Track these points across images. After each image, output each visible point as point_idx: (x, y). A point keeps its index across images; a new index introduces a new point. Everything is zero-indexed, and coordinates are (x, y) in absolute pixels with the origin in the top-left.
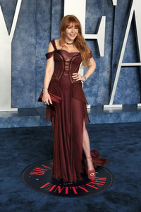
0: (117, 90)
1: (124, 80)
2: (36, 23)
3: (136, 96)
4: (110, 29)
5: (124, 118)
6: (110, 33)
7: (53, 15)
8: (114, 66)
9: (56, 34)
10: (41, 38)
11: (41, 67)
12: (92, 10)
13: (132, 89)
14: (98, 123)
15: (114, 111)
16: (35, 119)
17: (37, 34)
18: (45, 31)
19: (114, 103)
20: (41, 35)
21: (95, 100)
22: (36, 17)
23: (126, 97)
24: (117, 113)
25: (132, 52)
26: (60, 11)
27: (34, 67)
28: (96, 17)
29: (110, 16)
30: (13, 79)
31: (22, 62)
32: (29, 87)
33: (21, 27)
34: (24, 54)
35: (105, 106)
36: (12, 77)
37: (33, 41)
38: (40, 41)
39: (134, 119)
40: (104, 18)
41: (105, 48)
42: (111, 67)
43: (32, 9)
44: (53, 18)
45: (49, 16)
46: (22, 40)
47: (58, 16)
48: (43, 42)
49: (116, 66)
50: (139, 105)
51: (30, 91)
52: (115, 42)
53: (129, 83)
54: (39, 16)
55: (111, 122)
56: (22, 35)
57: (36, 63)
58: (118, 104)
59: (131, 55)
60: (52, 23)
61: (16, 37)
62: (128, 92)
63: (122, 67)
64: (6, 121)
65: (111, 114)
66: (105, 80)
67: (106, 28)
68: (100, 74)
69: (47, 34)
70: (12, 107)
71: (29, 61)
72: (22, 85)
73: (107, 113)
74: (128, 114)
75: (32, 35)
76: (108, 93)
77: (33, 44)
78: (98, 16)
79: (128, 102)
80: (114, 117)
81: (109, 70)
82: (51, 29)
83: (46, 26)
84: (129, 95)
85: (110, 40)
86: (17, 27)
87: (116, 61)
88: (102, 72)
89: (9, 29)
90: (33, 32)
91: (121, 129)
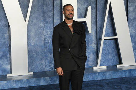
0: (102, 56)
1: (106, 49)
2: (44, 12)
3: (116, 59)
4: (95, 14)
5: (108, 76)
6: (94, 17)
7: (55, 6)
8: (99, 40)
9: (57, 20)
10: (47, 23)
11: (48, 43)
12: (82, 2)
13: (112, 55)
14: (90, 80)
15: (101, 71)
16: (45, 80)
17: (45, 20)
18: (50, 18)
19: (101, 65)
20: (47, 20)
21: (87, 64)
22: (43, 9)
23: (109, 60)
24: (103, 73)
25: (111, 29)
26: (59, 4)
27: (43, 43)
28: (84, 7)
29: (94, 6)
30: (29, 52)
31: (35, 40)
32: (40, 57)
33: (33, 16)
34: (36, 34)
35: (94, 68)
36: (28, 51)
37: (42, 25)
38: (47, 25)
39: (115, 76)
40: (90, 7)
41: (92, 28)
42: (97, 40)
43: (40, 3)
44: (55, 9)
45: (52, 7)
46: (35, 25)
47: (58, 7)
48: (49, 25)
49: (100, 39)
50: (118, 66)
51: (41, 60)
52: (99, 23)
53: (110, 51)
54: (45, 8)
55: (99, 79)
56: (34, 21)
57: (45, 40)
58: (104, 66)
59: (110, 31)
60: (55, 12)
61: (30, 23)
62: (110, 57)
63: (104, 40)
64: (25, 82)
65: (99, 73)
66: (94, 50)
67: (92, 14)
68: (90, 46)
69: (51, 20)
70: (29, 72)
71: (40, 39)
72: (35, 56)
73: (96, 72)
74: (111, 72)
75: (41, 21)
76: (96, 58)
77: (42, 27)
78: (86, 6)
79: (110, 64)
80: (101, 75)
81: (96, 42)
82: (54, 16)
83: (51, 14)
84: (111, 59)
85: (95, 22)
86: (30, 16)
87: (100, 36)
88: (91, 44)
89: (25, 18)
90: (42, 19)
91: (107, 84)
